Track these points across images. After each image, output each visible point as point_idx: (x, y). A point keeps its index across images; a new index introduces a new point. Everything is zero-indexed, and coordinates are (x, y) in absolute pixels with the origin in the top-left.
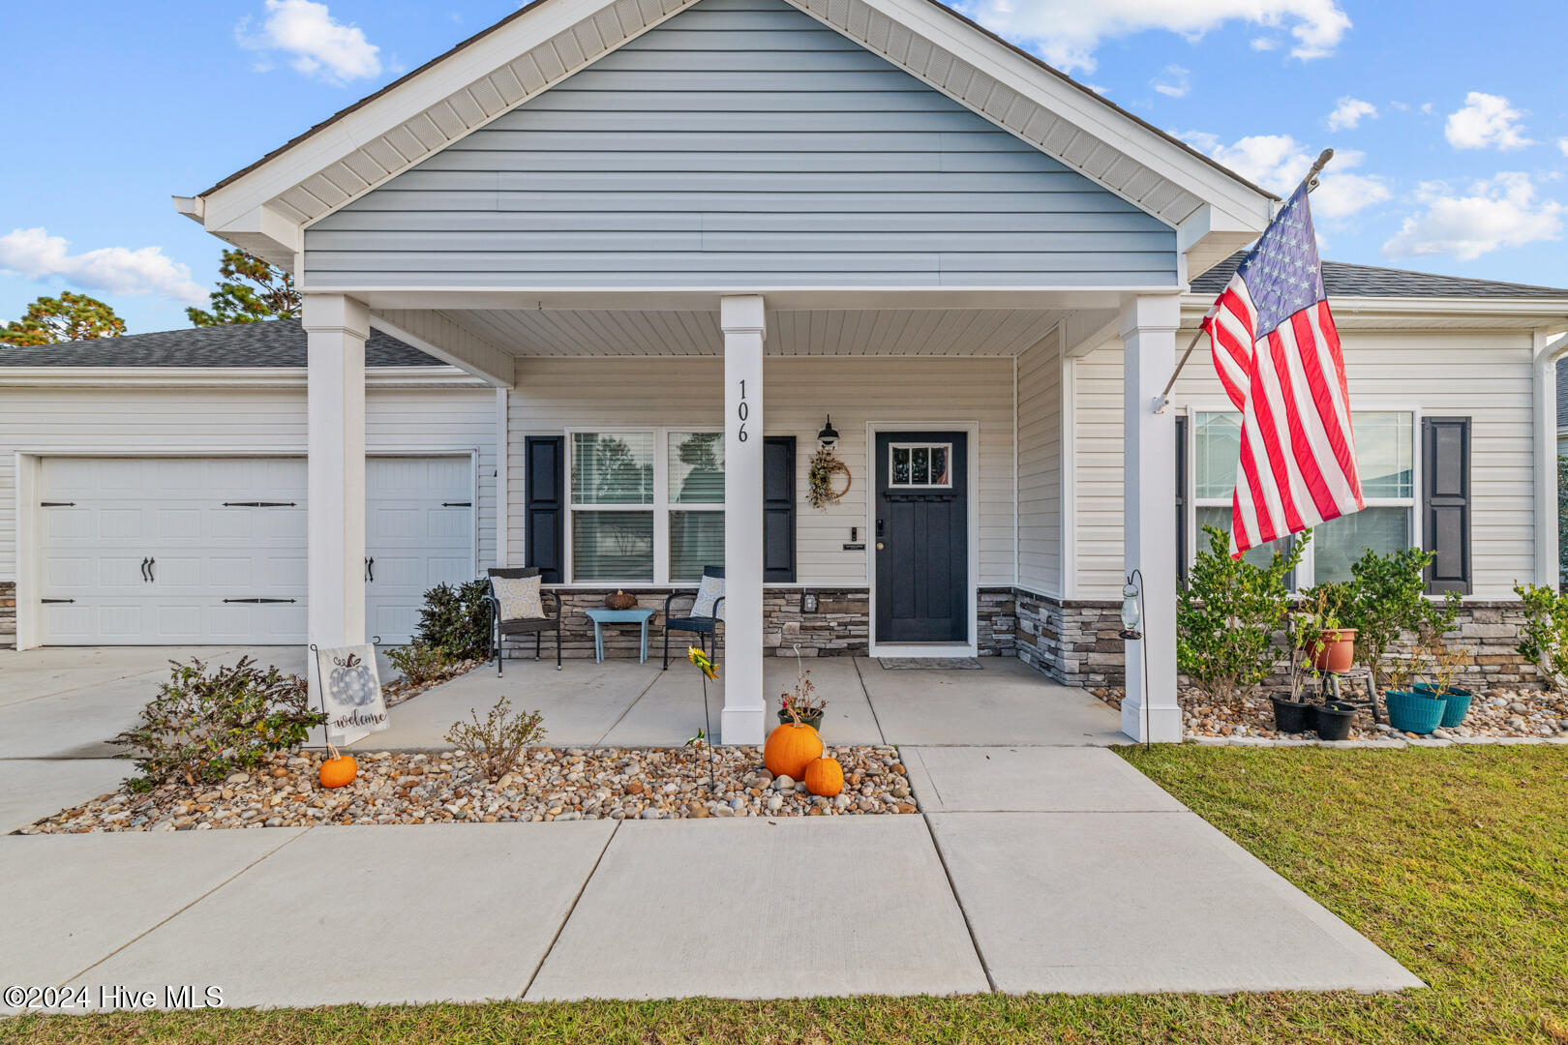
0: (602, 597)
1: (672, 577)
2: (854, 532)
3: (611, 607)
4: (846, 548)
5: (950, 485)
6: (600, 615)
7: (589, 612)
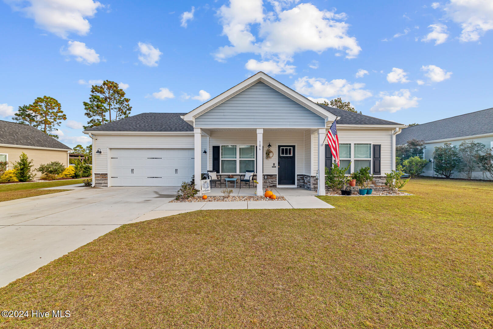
0: (227, 176)
1: (240, 172)
2: (274, 164)
3: (229, 178)
4: (272, 167)
5: (292, 155)
6: (227, 179)
7: (225, 179)
